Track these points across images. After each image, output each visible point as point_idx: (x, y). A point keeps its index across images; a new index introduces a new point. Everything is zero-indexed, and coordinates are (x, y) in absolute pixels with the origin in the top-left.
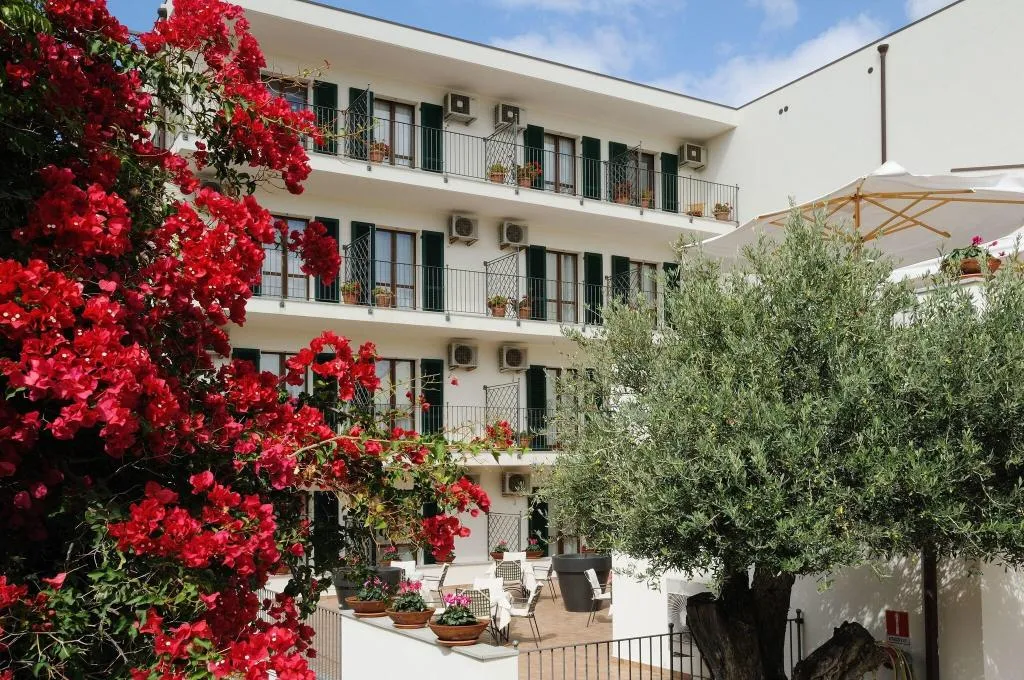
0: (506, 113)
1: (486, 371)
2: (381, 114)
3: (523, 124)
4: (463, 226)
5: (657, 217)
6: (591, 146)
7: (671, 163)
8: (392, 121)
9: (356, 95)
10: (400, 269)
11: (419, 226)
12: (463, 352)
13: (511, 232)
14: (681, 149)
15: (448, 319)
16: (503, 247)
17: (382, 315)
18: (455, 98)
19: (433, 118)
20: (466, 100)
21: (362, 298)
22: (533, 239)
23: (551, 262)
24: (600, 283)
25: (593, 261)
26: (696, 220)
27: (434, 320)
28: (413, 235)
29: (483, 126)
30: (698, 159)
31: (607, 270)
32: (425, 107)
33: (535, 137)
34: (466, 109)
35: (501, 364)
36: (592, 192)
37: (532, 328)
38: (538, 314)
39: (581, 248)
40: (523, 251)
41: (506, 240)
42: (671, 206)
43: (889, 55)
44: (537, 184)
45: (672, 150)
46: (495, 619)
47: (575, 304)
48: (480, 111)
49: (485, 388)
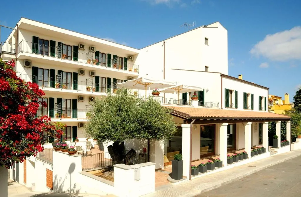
0: (91, 48)
1: (86, 102)
2: (65, 47)
3: (95, 51)
4: (82, 72)
5: (123, 71)
6: (109, 56)
7: (126, 60)
8: (67, 49)
9: (59, 43)
10: (68, 81)
11: (72, 71)
12: (81, 98)
13: (92, 73)
14: (128, 57)
15: (78, 91)
16: (90, 76)
17: (64, 90)
18: (81, 45)
19: (76, 49)
20: (83, 46)
21: (59, 87)
22: (97, 74)
23: (100, 79)
24: (110, 84)
25: (109, 79)
26: (130, 72)
27: (75, 91)
28: (71, 73)
29: (86, 51)
30: (131, 59)
31: (112, 81)
32: (74, 46)
33: (97, 53)
34: (83, 47)
35: (89, 100)
36: (109, 66)
37: (95, 93)
38: (97, 90)
39: (107, 77)
40: (95, 77)
41: (91, 75)
42: (126, 69)
43: (165, 43)
44: (97, 64)
45: (126, 57)
46: (83, 152)
47: (105, 88)
48: (86, 48)
49: (86, 105)
